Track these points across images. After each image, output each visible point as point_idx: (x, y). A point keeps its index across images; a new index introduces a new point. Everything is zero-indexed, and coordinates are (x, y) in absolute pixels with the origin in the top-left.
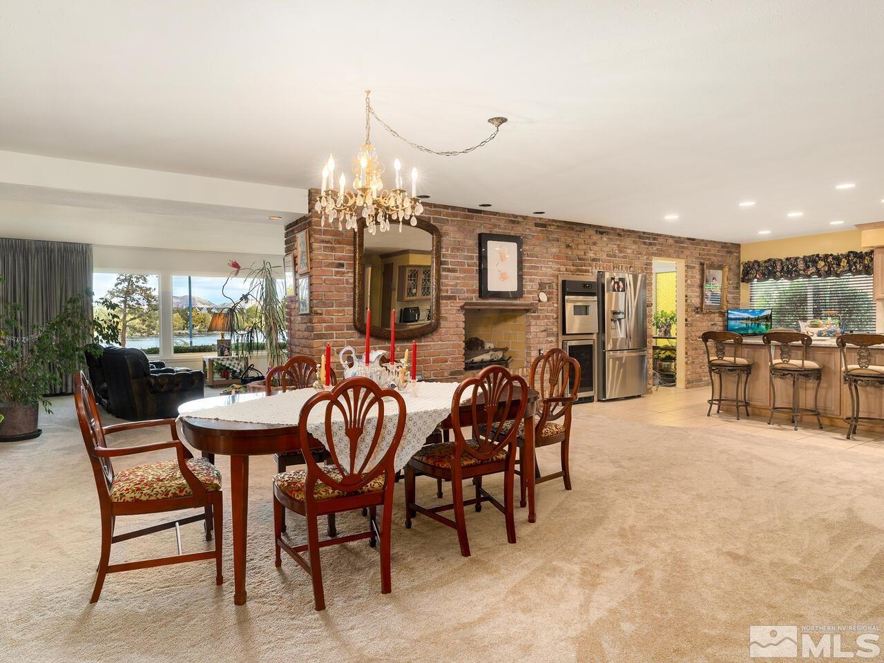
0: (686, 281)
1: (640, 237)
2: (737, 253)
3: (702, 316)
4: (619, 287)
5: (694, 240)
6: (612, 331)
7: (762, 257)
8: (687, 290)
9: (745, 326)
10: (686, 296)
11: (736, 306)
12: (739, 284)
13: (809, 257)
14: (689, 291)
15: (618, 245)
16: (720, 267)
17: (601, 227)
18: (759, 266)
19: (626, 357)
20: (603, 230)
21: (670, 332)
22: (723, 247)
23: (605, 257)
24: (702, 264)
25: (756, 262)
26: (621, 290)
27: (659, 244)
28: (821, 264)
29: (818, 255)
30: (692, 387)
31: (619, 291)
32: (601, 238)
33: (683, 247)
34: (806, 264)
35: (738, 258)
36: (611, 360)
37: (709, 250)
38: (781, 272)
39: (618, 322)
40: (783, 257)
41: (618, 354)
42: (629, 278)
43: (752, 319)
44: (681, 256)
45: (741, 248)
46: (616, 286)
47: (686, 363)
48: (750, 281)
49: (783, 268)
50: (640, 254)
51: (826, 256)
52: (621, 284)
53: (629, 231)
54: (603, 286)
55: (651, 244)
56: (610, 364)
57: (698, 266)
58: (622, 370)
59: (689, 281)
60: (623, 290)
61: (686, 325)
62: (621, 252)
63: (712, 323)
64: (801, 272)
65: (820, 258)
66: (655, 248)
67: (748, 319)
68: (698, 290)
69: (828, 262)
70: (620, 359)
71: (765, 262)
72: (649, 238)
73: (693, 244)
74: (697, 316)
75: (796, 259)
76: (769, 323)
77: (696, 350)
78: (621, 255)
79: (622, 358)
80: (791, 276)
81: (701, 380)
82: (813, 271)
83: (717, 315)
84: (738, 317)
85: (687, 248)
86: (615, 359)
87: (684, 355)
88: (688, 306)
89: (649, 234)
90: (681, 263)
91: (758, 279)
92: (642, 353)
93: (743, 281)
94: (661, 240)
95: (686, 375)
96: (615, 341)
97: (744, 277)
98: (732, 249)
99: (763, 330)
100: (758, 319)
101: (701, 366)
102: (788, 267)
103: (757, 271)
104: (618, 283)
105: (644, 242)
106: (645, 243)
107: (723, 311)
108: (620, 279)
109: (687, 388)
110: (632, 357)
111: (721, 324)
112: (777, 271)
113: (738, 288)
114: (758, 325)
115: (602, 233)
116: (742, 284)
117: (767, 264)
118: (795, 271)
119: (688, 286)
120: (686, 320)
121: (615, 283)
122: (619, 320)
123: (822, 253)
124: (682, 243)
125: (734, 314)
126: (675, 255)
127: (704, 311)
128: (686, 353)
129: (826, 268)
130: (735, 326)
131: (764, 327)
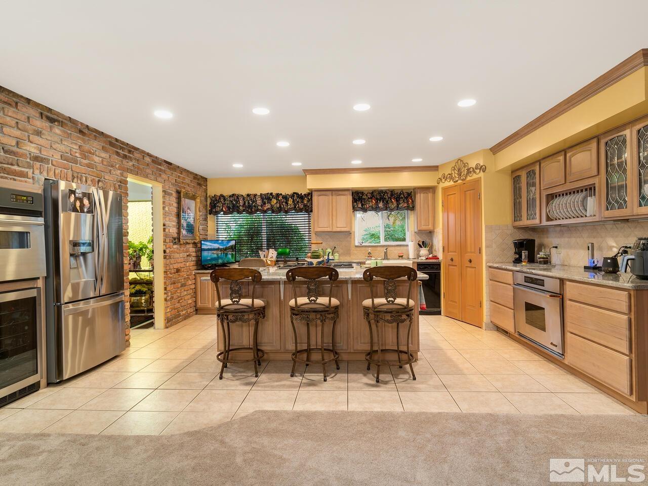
0: (164, 208)
1: (111, 144)
2: (205, 186)
3: (179, 247)
4: (82, 206)
5: (170, 164)
6: (73, 272)
7: (227, 192)
8: (164, 218)
9: (216, 256)
10: (164, 225)
11: (205, 237)
12: (206, 216)
13: (265, 195)
14: (167, 219)
15: (80, 147)
16: (193, 198)
17: (50, 110)
18: (225, 200)
19: (93, 309)
20: (55, 117)
21: (139, 265)
22: (195, 178)
23: (57, 156)
24: (179, 192)
25: (222, 196)
26: (86, 210)
27: (135, 159)
28: (274, 201)
29: (271, 194)
30: (171, 326)
31: (82, 211)
32: (51, 128)
33: (160, 169)
34: (263, 201)
35: (206, 191)
36: (71, 317)
37: (184, 179)
38: (243, 206)
39: (81, 258)
40: (244, 193)
41: (81, 305)
42: (98, 195)
43: (221, 250)
44: (159, 179)
45: (208, 183)
46: (78, 204)
47: (166, 300)
48: (217, 213)
49: (245, 203)
50: (112, 166)
51: (278, 195)
52: (86, 202)
53: (96, 131)
54: (55, 203)
55: (125, 157)
56: (68, 323)
57: (174, 194)
58: (87, 329)
59: (167, 209)
60: (90, 211)
61: (165, 257)
62: (85, 157)
63: (188, 254)
64: (260, 208)
65: (273, 196)
66: (131, 163)
67: (218, 249)
68: (175, 219)
69: (279, 200)
70: (84, 313)
71: (230, 196)
72: (121, 148)
73: (170, 169)
74: (175, 246)
75: (255, 195)
76: (234, 253)
77: (175, 283)
78: (86, 161)
79: (87, 311)
80: (251, 210)
81: (179, 316)
82: (269, 206)
83: (191, 245)
84: (210, 247)
85: (164, 172)
86: (76, 314)
87: (163, 291)
88: (166, 236)
89: (123, 143)
90: (159, 188)
91: (224, 211)
92: (117, 299)
93: (210, 214)
94: (137, 155)
95: (166, 313)
96: (75, 287)
97: (212, 209)
98: (201, 181)
99: (230, 259)
100: (226, 249)
101: (179, 301)
102: (249, 203)
103: (223, 204)
104: (81, 200)
105: (117, 152)
106: (118, 154)
107: (196, 241)
108: (84, 194)
109: (167, 328)
110: (102, 308)
111: (194, 254)
112: (240, 206)
113: (206, 219)
114: (226, 254)
115: (52, 120)
116: (209, 216)
117: (231, 199)
118: (255, 206)
119: (165, 214)
120: (165, 252)
121: (76, 199)
122: (84, 254)
123: (275, 192)
124: (160, 165)
125: (207, 245)
126: (153, 177)
127: (182, 242)
128: (165, 289)
129: (278, 205)
130: (208, 256)
131: (230, 256)
